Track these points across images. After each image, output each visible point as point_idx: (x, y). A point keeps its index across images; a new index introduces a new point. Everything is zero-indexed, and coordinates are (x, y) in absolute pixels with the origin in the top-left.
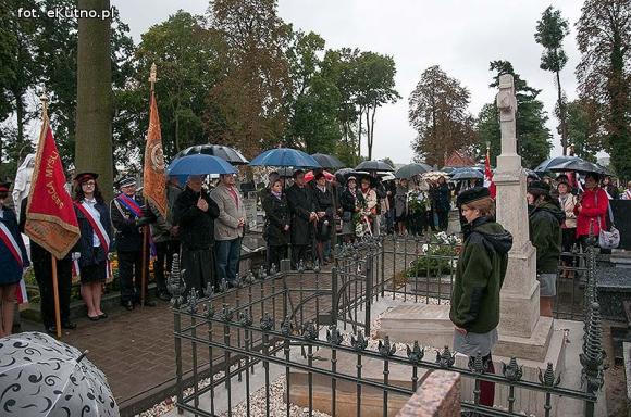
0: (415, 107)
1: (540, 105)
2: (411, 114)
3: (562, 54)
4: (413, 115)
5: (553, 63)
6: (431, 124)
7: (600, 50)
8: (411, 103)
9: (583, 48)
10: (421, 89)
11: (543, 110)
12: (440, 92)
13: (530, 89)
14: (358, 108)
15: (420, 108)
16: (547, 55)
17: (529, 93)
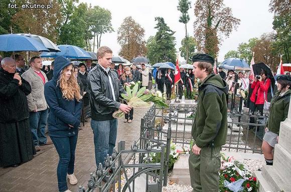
0: (120, 35)
1: (174, 38)
2: (118, 38)
3: (188, 16)
4: (119, 39)
5: (184, 20)
6: (127, 43)
7: (203, 16)
8: (118, 33)
9: (196, 15)
10: (123, 26)
11: (175, 40)
12: (132, 29)
13: (171, 31)
14: (93, 33)
15: (122, 35)
16: (182, 16)
17: (171, 33)
